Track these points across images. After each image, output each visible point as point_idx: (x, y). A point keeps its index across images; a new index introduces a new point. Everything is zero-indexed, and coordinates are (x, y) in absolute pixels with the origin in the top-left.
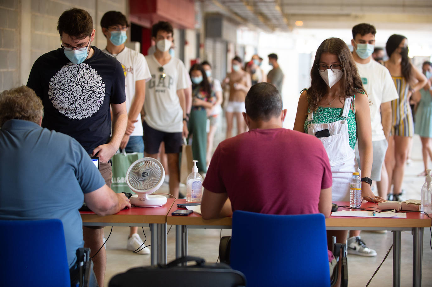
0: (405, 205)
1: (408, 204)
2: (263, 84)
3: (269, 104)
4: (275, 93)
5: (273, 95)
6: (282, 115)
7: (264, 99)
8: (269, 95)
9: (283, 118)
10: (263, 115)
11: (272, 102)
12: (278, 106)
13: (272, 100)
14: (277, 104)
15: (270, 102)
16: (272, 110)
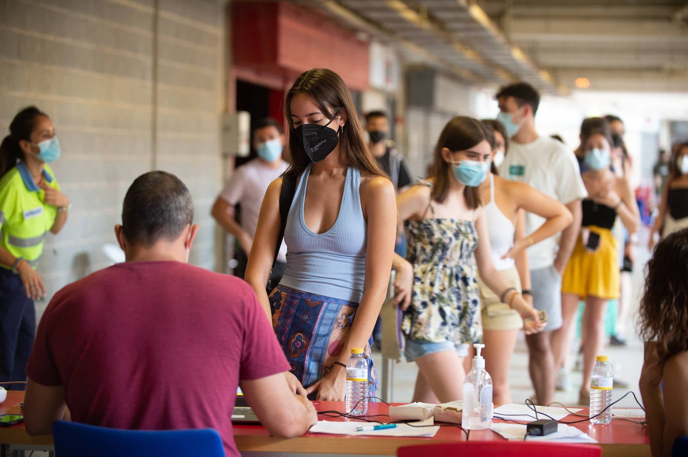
0: (440, 411)
1: (445, 410)
2: (156, 176)
3: (157, 214)
4: (175, 194)
5: (167, 197)
6: (187, 236)
7: (149, 205)
8: (159, 198)
9: (188, 243)
10: (143, 235)
11: (163, 212)
12: (176, 219)
13: (164, 208)
14: (175, 215)
15: (160, 211)
16: (162, 226)
